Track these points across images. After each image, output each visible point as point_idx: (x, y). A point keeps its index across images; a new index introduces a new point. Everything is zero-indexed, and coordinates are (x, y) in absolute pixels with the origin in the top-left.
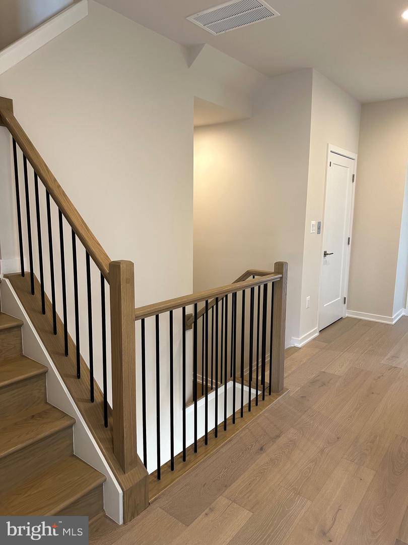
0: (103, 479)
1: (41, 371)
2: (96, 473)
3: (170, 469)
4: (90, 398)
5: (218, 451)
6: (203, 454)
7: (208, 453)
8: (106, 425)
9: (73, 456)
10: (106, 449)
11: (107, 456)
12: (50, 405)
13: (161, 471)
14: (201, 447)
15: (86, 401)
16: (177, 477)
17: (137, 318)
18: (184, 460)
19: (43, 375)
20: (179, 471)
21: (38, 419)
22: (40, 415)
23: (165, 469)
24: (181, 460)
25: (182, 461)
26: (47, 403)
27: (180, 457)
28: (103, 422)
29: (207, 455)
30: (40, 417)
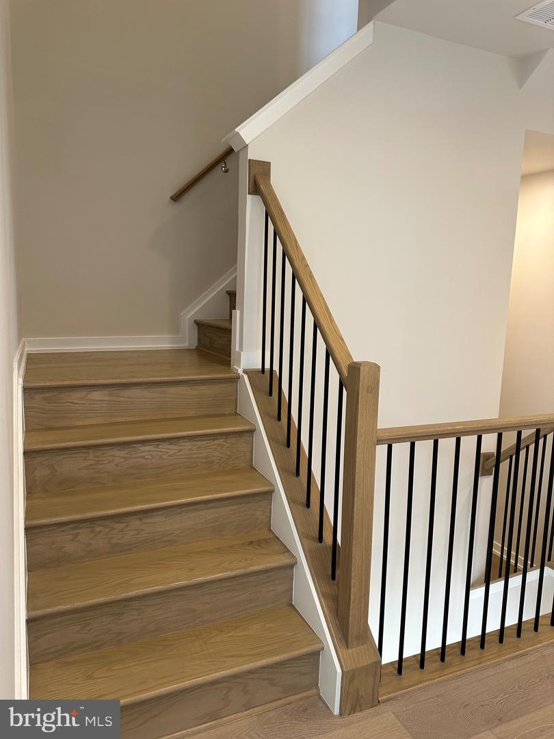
0: (320, 646)
1: (267, 489)
2: (313, 636)
3: (418, 665)
4: (318, 536)
5: (499, 664)
6: (473, 660)
7: (484, 662)
8: (333, 577)
9: (292, 605)
10: (329, 608)
11: (328, 618)
12: (274, 534)
13: (404, 664)
14: (473, 648)
15: (313, 539)
16: (427, 680)
17: (380, 442)
18: (443, 659)
19: (269, 494)
20: (431, 673)
21: (257, 547)
22: (259, 543)
23: (412, 663)
24: (438, 658)
25: (439, 660)
26: (270, 530)
27: (438, 654)
28: (330, 572)
29: (479, 663)
30: (258, 545)
